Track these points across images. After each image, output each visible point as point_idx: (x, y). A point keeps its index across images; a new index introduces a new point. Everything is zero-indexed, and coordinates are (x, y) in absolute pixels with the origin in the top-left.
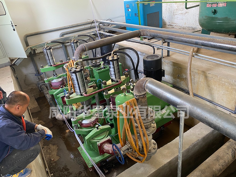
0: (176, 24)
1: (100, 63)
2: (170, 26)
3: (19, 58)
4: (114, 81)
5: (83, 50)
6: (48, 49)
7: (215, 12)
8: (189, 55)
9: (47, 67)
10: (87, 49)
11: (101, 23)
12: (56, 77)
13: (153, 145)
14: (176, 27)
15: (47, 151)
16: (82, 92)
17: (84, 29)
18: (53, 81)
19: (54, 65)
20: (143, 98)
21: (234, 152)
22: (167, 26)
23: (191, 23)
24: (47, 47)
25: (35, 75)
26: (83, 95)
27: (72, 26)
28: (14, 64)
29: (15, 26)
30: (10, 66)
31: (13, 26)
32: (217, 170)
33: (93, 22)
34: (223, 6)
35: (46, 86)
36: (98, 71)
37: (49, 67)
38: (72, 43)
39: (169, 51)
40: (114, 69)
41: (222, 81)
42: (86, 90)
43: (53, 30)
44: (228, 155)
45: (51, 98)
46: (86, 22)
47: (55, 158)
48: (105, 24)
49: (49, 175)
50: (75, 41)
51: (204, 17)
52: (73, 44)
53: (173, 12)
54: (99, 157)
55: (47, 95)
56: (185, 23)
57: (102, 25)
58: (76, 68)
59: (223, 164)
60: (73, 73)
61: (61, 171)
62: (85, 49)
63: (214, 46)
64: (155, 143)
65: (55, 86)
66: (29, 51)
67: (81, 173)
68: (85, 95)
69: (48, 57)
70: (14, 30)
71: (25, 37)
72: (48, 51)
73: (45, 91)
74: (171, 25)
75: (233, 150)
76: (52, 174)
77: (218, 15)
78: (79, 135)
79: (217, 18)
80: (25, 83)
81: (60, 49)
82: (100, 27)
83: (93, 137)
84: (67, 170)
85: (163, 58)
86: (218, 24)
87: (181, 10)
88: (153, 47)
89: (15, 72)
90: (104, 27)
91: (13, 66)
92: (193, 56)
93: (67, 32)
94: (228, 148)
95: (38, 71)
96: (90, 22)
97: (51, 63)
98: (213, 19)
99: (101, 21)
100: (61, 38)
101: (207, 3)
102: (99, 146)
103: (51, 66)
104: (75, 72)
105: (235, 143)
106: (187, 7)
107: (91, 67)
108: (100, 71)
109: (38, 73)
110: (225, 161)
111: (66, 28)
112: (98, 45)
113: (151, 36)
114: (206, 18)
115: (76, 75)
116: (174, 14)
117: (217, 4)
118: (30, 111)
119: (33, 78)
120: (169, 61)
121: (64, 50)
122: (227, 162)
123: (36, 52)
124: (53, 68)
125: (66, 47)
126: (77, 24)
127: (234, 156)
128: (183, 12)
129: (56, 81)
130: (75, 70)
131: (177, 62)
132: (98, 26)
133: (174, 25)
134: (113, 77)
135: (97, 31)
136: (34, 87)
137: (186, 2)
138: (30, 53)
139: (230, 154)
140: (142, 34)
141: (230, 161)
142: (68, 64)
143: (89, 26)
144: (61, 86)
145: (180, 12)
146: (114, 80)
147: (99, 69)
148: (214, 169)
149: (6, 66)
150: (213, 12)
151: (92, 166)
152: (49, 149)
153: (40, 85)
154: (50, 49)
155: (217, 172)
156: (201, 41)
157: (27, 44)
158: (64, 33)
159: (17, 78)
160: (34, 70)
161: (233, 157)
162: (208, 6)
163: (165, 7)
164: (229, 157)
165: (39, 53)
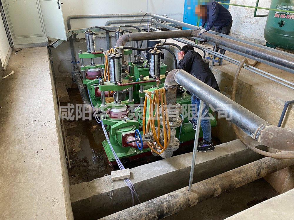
0: (242, 34)
1: (143, 61)
2: (234, 35)
3: (59, 40)
4: (152, 78)
5: (127, 40)
6: (91, 34)
7: (282, 24)
8: (239, 65)
9: (86, 53)
10: (130, 39)
11: (154, 18)
12: (94, 66)
13: (175, 142)
14: (241, 37)
15: (69, 141)
16: (116, 80)
17: (134, 21)
18: (90, 70)
19: (94, 52)
20: (172, 89)
21: (259, 169)
23: (258, 35)
24: (90, 32)
25: (71, 63)
26: (117, 84)
27: (121, 15)
28: (52, 46)
29: (61, 3)
30: (47, 47)
31: (59, 3)
32: (236, 181)
33: (145, 15)
34: (292, 18)
35: (80, 77)
36: (139, 69)
37: (88, 54)
38: (117, 32)
39: (222, 59)
40: (154, 64)
41: (269, 99)
42: (121, 80)
43: (100, 16)
44: (252, 171)
45: (83, 89)
46: (138, 14)
47: (76, 148)
48: (160, 20)
49: (68, 160)
50: (121, 31)
51: (270, 28)
52: (118, 34)
53: (241, 18)
54: (121, 153)
55: (80, 85)
56: (253, 34)
57: (155, 21)
58: (115, 55)
59: (244, 178)
60: (112, 58)
61: (80, 162)
62: (129, 39)
63: (263, 57)
64: (178, 141)
65: (90, 75)
66: (70, 34)
67: (101, 167)
68: (119, 84)
69: (89, 43)
70: (59, 8)
71: (68, 19)
72: (90, 36)
73: (79, 81)
74: (236, 34)
75: (259, 167)
76: (71, 160)
77: (283, 28)
78: (106, 126)
79: (283, 31)
80: (59, 70)
81: (103, 39)
82: (153, 22)
83: (118, 128)
84: (86, 161)
85: (213, 66)
86: (283, 38)
87: (251, 18)
88: (204, 52)
89: (51, 55)
90: (157, 23)
91: (50, 48)
92: (243, 67)
93: (115, 22)
94: (255, 165)
95: (75, 59)
96: (142, 14)
97: (91, 50)
98: (278, 31)
99: (155, 15)
100: (106, 26)
101: (276, 13)
102: (123, 137)
103: (91, 53)
104: (113, 58)
105: (263, 162)
106: (256, 15)
107: (133, 64)
108: (141, 69)
109: (75, 61)
110: (247, 176)
111: (114, 17)
112: (143, 37)
113: (203, 39)
114: (271, 29)
115: (114, 62)
116: (242, 21)
117: (286, 15)
118: (59, 99)
119: (68, 66)
120: (219, 70)
121: (107, 40)
122: (249, 176)
123: (77, 38)
124: (91, 56)
125: (110, 38)
126: (127, 14)
127: (259, 174)
128: (252, 20)
129: (93, 70)
130: (114, 56)
131: (227, 72)
132: (151, 21)
133: (240, 34)
134: (152, 73)
135: (148, 26)
136: (67, 76)
137: (256, 8)
138: (71, 37)
139: (255, 171)
140: (194, 35)
141: (253, 177)
142: (108, 51)
143: (141, 18)
144: (97, 77)
145: (249, 20)
146: (152, 76)
147: (141, 68)
148: (233, 180)
149: (43, 46)
150: (279, 24)
151: (112, 160)
152: (72, 139)
153: (74, 75)
154: (92, 34)
155: (235, 183)
156: (252, 50)
157: (69, 27)
158: (111, 22)
159: (51, 62)
160: (71, 57)
161: (257, 174)
162: (277, 16)
163: (233, 12)
164: (252, 172)
165: (80, 39)
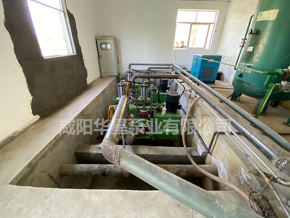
17: (163, 68)
22: (225, 80)
27: (156, 64)
33: (169, 65)
34: (248, 73)
43: (145, 64)
44: (173, 170)
62: (137, 77)
69: (128, 77)
71: (129, 65)
72: (129, 74)
75: (180, 170)
77: (242, 79)
88: (185, 89)
91: (117, 78)
94: (179, 167)
98: (239, 81)
99: (175, 65)
100: (148, 70)
111: (153, 65)
114: (235, 79)
117: (245, 70)
126: (160, 64)
140: (179, 78)
149: (114, 77)
157: (130, 68)
158: (151, 67)
161: (177, 173)
